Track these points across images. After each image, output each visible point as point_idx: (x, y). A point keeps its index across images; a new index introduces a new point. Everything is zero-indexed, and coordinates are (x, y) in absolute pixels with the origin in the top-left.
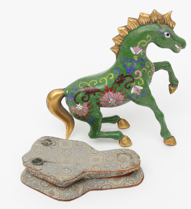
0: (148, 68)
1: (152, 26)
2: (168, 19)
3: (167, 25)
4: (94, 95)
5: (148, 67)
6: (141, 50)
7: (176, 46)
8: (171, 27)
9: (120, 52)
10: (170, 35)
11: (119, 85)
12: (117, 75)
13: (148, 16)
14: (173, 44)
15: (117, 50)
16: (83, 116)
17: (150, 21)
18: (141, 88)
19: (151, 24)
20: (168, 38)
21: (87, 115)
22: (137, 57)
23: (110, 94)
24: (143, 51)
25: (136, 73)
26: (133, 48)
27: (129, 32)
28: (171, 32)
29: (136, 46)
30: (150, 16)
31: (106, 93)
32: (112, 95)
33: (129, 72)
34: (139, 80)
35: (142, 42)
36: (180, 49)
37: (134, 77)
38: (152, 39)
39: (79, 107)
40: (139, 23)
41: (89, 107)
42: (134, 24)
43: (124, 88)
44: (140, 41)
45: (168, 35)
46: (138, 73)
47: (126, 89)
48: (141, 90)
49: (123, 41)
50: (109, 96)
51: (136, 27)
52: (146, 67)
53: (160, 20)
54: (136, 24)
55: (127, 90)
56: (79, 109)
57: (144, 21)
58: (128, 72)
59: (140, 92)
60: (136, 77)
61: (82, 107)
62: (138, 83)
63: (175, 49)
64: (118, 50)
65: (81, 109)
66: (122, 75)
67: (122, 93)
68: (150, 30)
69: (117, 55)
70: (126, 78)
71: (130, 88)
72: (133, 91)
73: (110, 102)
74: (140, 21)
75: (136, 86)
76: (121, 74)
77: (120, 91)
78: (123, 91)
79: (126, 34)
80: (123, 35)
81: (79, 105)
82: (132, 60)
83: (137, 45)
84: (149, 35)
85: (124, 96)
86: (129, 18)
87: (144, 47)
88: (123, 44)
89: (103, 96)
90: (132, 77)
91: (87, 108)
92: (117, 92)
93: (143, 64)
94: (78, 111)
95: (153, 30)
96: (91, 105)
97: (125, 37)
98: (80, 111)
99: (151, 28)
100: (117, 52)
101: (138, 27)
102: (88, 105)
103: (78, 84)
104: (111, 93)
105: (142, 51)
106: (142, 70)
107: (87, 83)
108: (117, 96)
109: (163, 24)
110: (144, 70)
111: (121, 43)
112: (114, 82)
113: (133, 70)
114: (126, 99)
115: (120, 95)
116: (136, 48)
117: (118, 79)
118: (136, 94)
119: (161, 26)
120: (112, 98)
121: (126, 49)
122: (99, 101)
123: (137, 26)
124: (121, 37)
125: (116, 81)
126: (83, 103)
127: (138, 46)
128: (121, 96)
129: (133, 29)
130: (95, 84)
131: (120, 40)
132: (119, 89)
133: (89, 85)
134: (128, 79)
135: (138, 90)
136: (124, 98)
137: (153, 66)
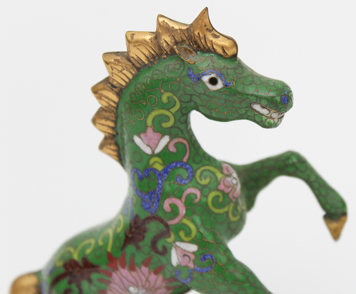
0: (205, 186)
1: (168, 65)
3: (208, 51)
4: (90, 281)
5: (204, 182)
6: (165, 140)
7: (258, 107)
8: (220, 55)
10: (222, 80)
11: (138, 248)
12: (128, 220)
13: (148, 38)
14: (244, 104)
15: (114, 150)
18: (193, 248)
19: (165, 58)
20: (218, 90)
22: (160, 161)
23: (124, 275)
24: (176, 140)
25: (166, 205)
26: (140, 137)
27: (119, 94)
28: (224, 71)
29: (145, 132)
30: (157, 36)
31: (114, 275)
32: (130, 278)
33: (150, 208)
34: (182, 227)
35: (156, 117)
36: (273, 116)
37: (165, 219)
38: (180, 101)
40: (133, 64)
42: (119, 69)
43: (153, 253)
44: (149, 113)
45: (213, 81)
46: (173, 206)
47: (158, 256)
48: (194, 253)
49: (115, 122)
50: (124, 280)
52: (197, 185)
55: (162, 258)
57: (140, 54)
58: (147, 206)
59: (194, 261)
60: (172, 219)
62: (182, 234)
64: (113, 147)
66: (138, 217)
68: (165, 78)
70: (147, 226)
71: (165, 252)
72: (175, 259)
74: (133, 58)
75: (178, 244)
76: (134, 214)
77: (146, 263)
79: (114, 102)
80: (106, 104)
82: (149, 172)
83: (146, 126)
84: (166, 91)
85: (160, 277)
86: (105, 54)
87: (172, 127)
89: (110, 282)
90: (161, 221)
92: (140, 268)
93: (186, 178)
95: (172, 75)
97: (115, 108)
99: (166, 71)
101: (135, 76)
104: (124, 272)
105: (171, 139)
106: (184, 195)
108: (144, 279)
110: (190, 194)
111: (113, 128)
113: (158, 201)
114: (170, 282)
115: (150, 273)
116: (146, 136)
117: (130, 229)
118: (187, 267)
120: (134, 285)
123: (131, 73)
124: (106, 111)
125: (127, 237)
127: (150, 131)
128: (153, 277)
129: (124, 84)
130: (88, 251)
131: (107, 119)
132: (139, 258)
133: (76, 257)
134: (153, 228)
135: (185, 254)
136: (165, 279)
137: (229, 175)
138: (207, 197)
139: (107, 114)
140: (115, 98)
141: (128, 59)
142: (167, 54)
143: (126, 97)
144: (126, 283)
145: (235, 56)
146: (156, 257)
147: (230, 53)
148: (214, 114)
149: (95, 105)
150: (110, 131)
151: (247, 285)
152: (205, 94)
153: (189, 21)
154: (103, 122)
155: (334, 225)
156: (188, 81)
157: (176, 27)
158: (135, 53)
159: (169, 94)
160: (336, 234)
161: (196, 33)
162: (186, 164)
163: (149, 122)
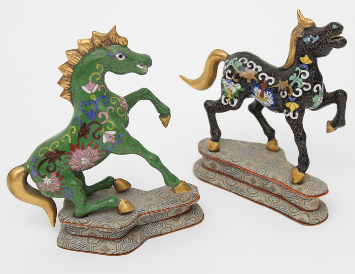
0: (114, 105)
1: (98, 52)
2: (114, 37)
3: (116, 44)
4: (60, 160)
5: (114, 103)
6: (97, 86)
7: (138, 66)
8: (121, 45)
9: (73, 96)
10: (125, 56)
11: (86, 138)
12: (79, 127)
13: (88, 41)
14: (133, 65)
16: (57, 191)
17: (93, 46)
18: (114, 133)
19: (96, 50)
20: (123, 60)
21: (60, 189)
22: (95, 96)
24: (101, 86)
25: (100, 116)
26: (85, 86)
27: (73, 69)
28: (124, 52)
29: (88, 83)
30: (92, 40)
31: (73, 153)
32: (82, 154)
33: (92, 118)
34: (107, 124)
35: (93, 76)
36: (146, 69)
37: (99, 122)
38: (104, 67)
39: (47, 181)
40: (81, 54)
41: (59, 177)
42: (75, 56)
43: (93, 139)
44: (90, 75)
45: (121, 56)
46: (103, 115)
47: (96, 140)
48: (114, 135)
49: (71, 82)
50: (79, 155)
51: (80, 59)
52: (112, 105)
53: (105, 41)
54: (78, 56)
55: (98, 141)
56: (48, 184)
57: (85, 49)
58: (90, 117)
59: (114, 139)
60: (102, 121)
61: (50, 180)
62: (108, 127)
63: (139, 71)
64: (69, 94)
65: (50, 183)
66: (85, 124)
67: (93, 146)
68: (98, 58)
69: (72, 101)
70: (90, 127)
71: (100, 137)
72: (105, 140)
73: (83, 163)
75: (106, 132)
76: (83, 123)
77: (90, 145)
78: (93, 143)
80: (67, 74)
81: (46, 178)
82: (90, 101)
83: (89, 81)
84: (98, 64)
85: (97, 150)
86: (67, 51)
87: (99, 80)
88: (72, 86)
89: (71, 158)
90: (97, 123)
91: (57, 179)
92: (87, 148)
93: (106, 102)
94: (48, 186)
95: (101, 56)
96: (61, 174)
97: (72, 75)
98: (50, 185)
99: (97, 55)
100: (70, 97)
101: (82, 59)
102: (57, 175)
103: (38, 153)
104: (79, 151)
105: (99, 86)
106: (107, 109)
107: (47, 148)
108: (89, 153)
109: (110, 45)
110: (110, 109)
111: (69, 85)
112: (79, 136)
113: (96, 114)
114: (101, 152)
115: (92, 149)
116: (88, 85)
117: (81, 130)
118: (111, 142)
119: (109, 48)
120: (84, 157)
121: (77, 91)
122: (69, 166)
124: (66, 77)
125: (79, 134)
126: (50, 174)
127: (90, 83)
128: (93, 151)
129: (76, 63)
130: (57, 146)
131: (67, 81)
132: (87, 143)
133: (50, 150)
134: (94, 127)
135: (110, 137)
136: (98, 151)
137: (123, 100)
138: (116, 110)
139: (66, 79)
140: (72, 71)
141: (79, 52)
142: (97, 48)
143: (78, 69)
144: (80, 156)
145: (127, 45)
146: (95, 141)
147: (125, 43)
148: (120, 71)
149: (60, 75)
150: (68, 87)
151: (138, 146)
152: (116, 63)
153: (107, 32)
154: (65, 82)
155: (164, 120)
156: (109, 58)
157: (102, 35)
158: (83, 49)
159: (99, 65)
160: (166, 126)
161: (111, 37)
162: (105, 96)
163: (90, 79)
